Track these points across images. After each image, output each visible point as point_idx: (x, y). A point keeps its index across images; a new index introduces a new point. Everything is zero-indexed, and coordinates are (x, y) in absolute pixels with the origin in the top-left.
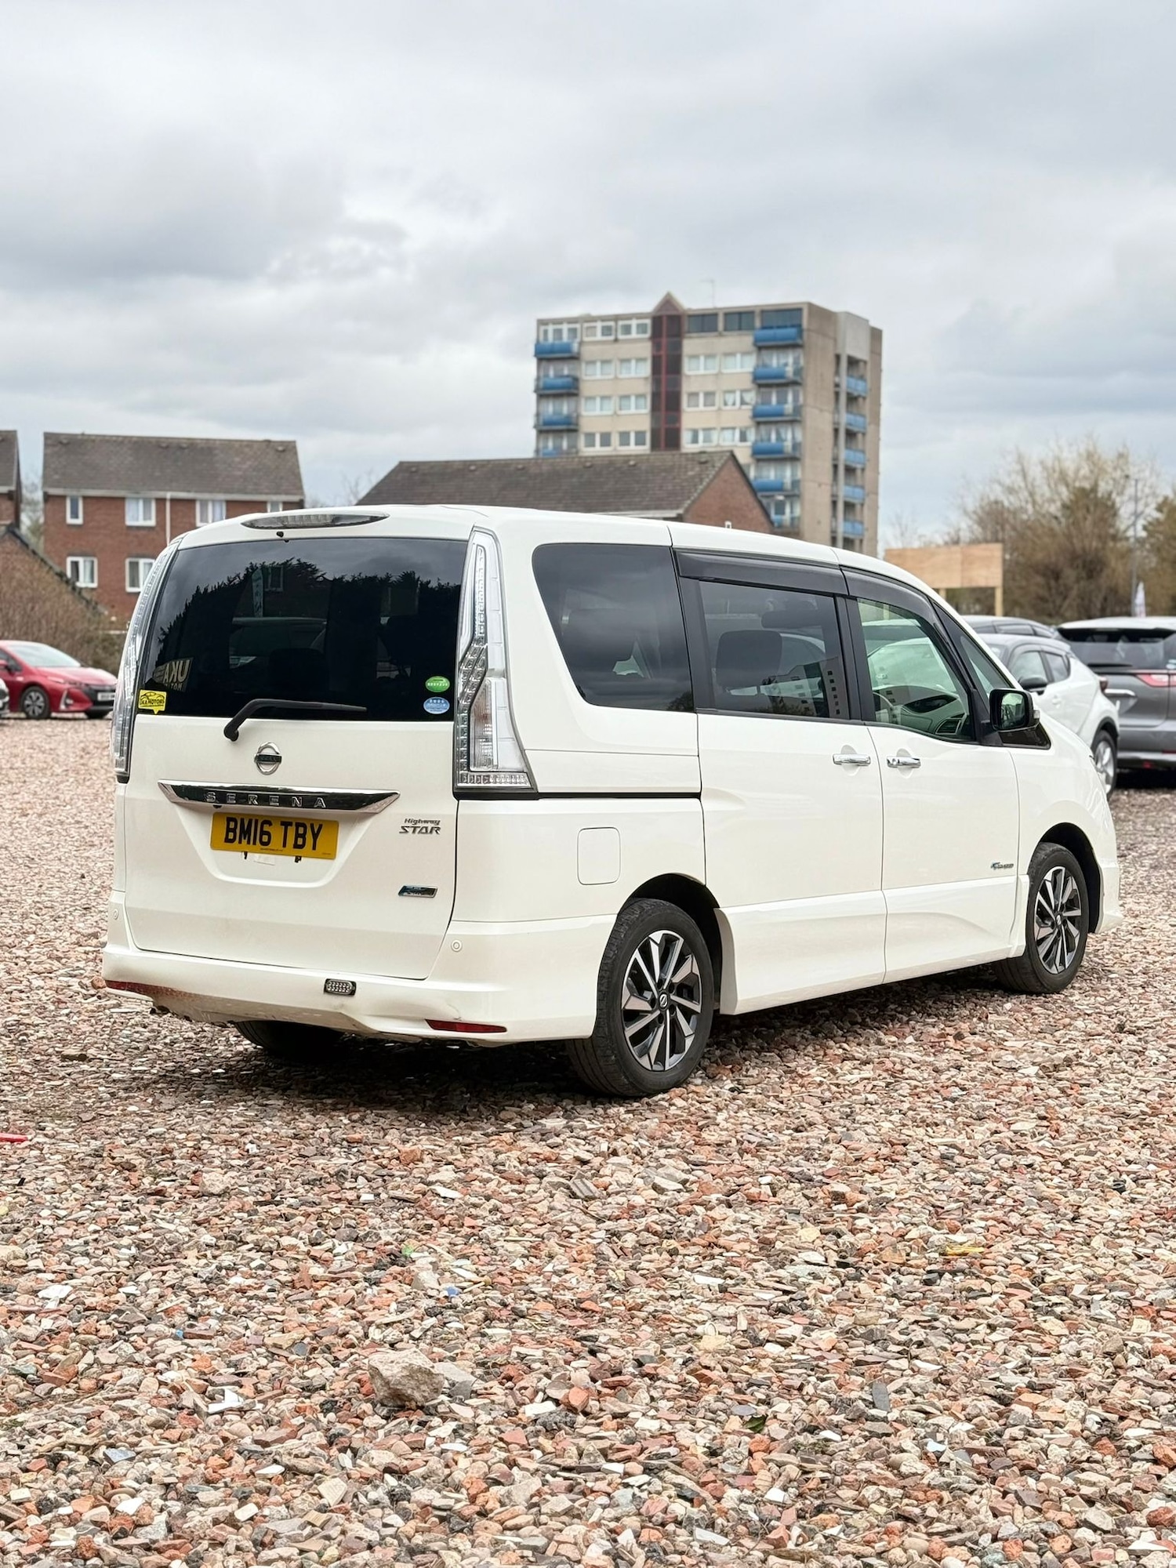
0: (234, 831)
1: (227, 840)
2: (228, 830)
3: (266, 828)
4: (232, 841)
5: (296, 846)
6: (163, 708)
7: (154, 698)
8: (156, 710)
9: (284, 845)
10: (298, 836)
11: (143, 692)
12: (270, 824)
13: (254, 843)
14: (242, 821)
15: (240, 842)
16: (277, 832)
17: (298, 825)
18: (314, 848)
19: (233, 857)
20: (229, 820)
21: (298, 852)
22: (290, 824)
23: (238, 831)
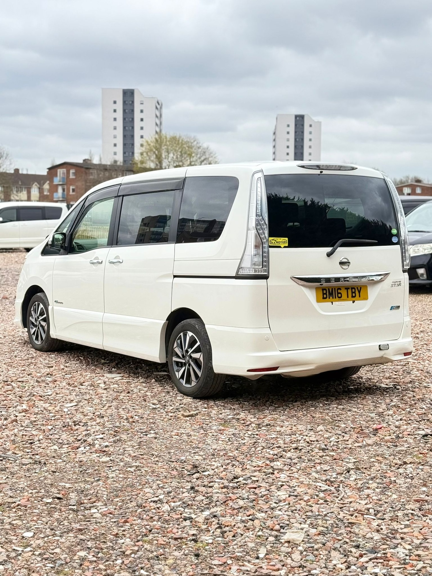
0: (326, 294)
1: (324, 298)
2: (323, 294)
3: (339, 291)
4: (326, 298)
5: (353, 297)
6: (287, 245)
7: (281, 240)
8: (282, 246)
9: (348, 297)
10: (352, 293)
11: (271, 238)
12: (340, 289)
13: (335, 298)
14: (329, 289)
15: (329, 298)
16: (344, 292)
17: (352, 289)
18: (360, 296)
19: (327, 304)
20: (323, 290)
21: (354, 299)
22: (349, 288)
23: (328, 294)
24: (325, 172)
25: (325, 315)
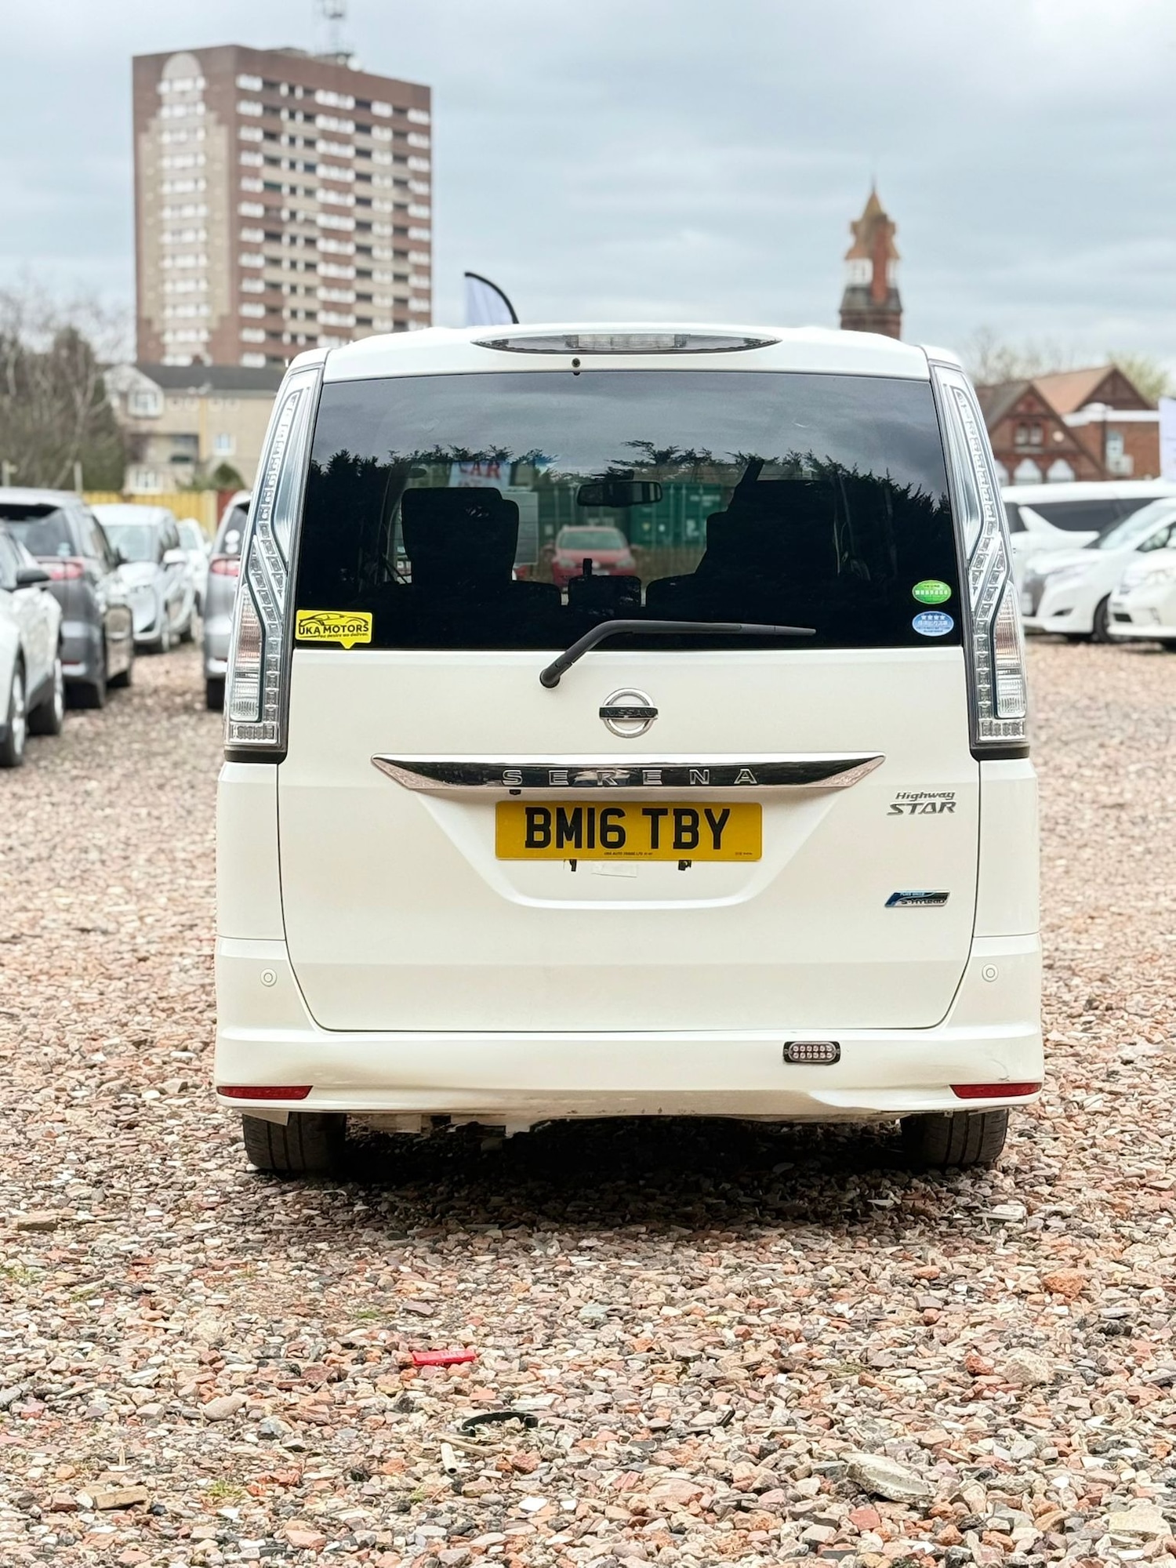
0: (545, 828)
1: (531, 843)
2: (532, 828)
3: (612, 820)
4: (544, 844)
5: (678, 844)
6: (367, 639)
7: (342, 622)
8: (349, 642)
9: (655, 844)
10: (679, 829)
11: (302, 614)
12: (620, 814)
13: (591, 845)
14: (561, 813)
15: (560, 845)
16: (637, 829)
17: (679, 813)
18: (717, 844)
19: (549, 869)
20: (531, 812)
21: (684, 854)
22: (664, 812)
23: (553, 828)
24: (588, 362)
25: (533, 909)
